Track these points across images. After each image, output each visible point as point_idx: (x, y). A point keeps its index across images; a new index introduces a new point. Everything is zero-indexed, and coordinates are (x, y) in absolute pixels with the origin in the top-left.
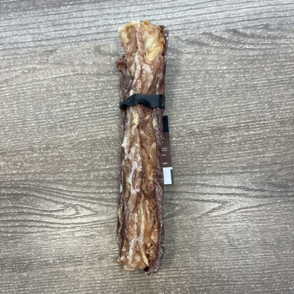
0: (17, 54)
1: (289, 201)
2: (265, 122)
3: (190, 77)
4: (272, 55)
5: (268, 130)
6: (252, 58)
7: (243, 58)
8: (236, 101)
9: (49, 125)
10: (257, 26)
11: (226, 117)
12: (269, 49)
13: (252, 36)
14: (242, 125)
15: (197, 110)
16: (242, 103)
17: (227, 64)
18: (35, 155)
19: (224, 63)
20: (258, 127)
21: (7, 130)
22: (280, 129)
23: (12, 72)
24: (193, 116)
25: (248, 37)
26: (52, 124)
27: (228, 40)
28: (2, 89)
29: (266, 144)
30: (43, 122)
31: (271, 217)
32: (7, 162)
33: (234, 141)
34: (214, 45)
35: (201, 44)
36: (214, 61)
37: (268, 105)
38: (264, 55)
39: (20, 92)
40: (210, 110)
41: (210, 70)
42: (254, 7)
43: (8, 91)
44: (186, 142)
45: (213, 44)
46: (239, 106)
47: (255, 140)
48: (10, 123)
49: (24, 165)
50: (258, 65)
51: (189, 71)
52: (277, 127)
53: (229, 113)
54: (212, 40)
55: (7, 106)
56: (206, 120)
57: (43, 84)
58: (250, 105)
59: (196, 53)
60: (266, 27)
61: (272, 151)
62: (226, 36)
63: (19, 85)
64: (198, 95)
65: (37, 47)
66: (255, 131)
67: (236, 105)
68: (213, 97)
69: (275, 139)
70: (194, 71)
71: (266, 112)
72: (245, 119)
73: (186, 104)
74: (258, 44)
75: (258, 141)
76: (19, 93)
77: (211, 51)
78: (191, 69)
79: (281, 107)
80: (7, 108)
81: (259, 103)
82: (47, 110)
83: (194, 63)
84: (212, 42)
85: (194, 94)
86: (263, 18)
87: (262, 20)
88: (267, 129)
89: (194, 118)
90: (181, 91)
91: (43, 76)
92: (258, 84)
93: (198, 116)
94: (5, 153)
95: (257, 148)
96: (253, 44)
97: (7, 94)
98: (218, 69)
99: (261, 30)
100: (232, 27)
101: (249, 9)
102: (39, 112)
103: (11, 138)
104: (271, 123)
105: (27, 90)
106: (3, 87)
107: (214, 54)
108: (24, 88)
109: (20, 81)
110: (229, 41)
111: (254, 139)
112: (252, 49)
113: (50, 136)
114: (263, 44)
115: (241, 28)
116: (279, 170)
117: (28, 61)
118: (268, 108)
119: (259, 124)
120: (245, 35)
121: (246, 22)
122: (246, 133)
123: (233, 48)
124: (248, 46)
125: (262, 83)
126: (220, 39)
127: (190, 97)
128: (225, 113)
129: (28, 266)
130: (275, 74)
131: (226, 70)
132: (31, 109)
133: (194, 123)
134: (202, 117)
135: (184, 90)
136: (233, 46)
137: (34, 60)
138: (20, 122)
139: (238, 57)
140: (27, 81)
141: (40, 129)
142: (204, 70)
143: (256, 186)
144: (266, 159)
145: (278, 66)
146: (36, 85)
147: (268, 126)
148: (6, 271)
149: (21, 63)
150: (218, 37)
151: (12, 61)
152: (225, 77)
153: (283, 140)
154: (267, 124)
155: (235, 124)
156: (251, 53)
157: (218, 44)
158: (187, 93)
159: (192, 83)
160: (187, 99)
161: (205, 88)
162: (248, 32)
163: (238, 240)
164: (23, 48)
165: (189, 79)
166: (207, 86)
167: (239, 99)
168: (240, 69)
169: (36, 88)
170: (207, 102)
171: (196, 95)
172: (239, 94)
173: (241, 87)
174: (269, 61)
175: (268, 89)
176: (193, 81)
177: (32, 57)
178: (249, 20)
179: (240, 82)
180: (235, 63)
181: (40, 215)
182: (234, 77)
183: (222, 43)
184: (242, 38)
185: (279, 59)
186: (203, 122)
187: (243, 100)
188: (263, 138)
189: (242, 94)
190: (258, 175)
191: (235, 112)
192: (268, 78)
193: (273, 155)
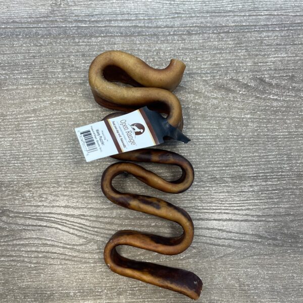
0: (47, 84)
1: (299, 251)
2: (283, 174)
3: (214, 122)
4: (294, 107)
5: (285, 182)
6: (275, 109)
7: (267, 108)
8: (257, 151)
9: (75, 160)
10: (283, 76)
11: (247, 165)
12: (292, 101)
13: (277, 86)
14: (261, 175)
15: (219, 156)
16: (263, 153)
17: (251, 113)
18: (60, 189)
19: (248, 111)
20: (275, 178)
21: (34, 161)
22: (296, 181)
23: (41, 102)
24: (215, 162)
25: (273, 87)
26: (78, 158)
27: (254, 88)
28: (30, 119)
29: (281, 195)
30: (70, 156)
31: (281, 266)
32: (33, 193)
33: (251, 190)
34: (241, 93)
35: (228, 90)
36: (239, 109)
37: (287, 157)
38: (287, 107)
39: (47, 123)
40: (231, 158)
41: (234, 118)
43: (35, 122)
44: (207, 187)
45: (240, 91)
46: (259, 156)
47: (272, 190)
48: (36, 155)
50: (281, 117)
51: (214, 116)
52: (294, 180)
53: (250, 162)
54: (239, 87)
55: (34, 137)
57: (70, 118)
58: (270, 155)
59: (223, 99)
60: (292, 78)
61: (286, 202)
62: (252, 84)
63: (47, 116)
64: (221, 141)
65: (66, 78)
66: (272, 182)
67: (257, 155)
68: (235, 145)
69: (290, 191)
70: (219, 117)
71: (284, 164)
72: (264, 169)
73: (209, 149)
74: (283, 96)
75: (274, 192)
76: (47, 125)
77: (237, 98)
78: (216, 114)
79: (298, 160)
80: (34, 139)
81: (278, 154)
82: (74, 144)
83: (220, 109)
84: (239, 89)
85: (218, 140)
86: (290, 69)
87: (287, 71)
88: (284, 180)
89: (216, 164)
90: (205, 136)
91: (71, 109)
92: (279, 135)
93: (220, 162)
95: (272, 199)
96: (277, 95)
97: (35, 125)
98: (243, 117)
99: (286, 81)
100: (259, 75)
101: (276, 59)
102: (66, 146)
103: (37, 170)
104: (288, 175)
105: (55, 122)
106: (31, 117)
107: (239, 102)
108: (52, 120)
109: (49, 112)
111: (270, 189)
112: (276, 99)
113: (76, 171)
114: (287, 95)
115: (268, 77)
116: (292, 221)
117: (56, 92)
118: (287, 160)
119: (277, 175)
120: (270, 85)
121: (273, 72)
122: (264, 183)
123: (258, 97)
124: (273, 96)
125: (282, 135)
126: (246, 86)
127: (213, 143)
128: (246, 162)
130: (296, 127)
131: (250, 118)
132: (58, 142)
133: (215, 169)
134: (224, 163)
135: (208, 136)
136: (258, 95)
137: (63, 92)
138: (46, 154)
139: (262, 107)
140: (55, 112)
141: (66, 163)
142: (228, 117)
143: (269, 235)
144: (281, 210)
145: (299, 119)
146: (64, 118)
147: (285, 178)
149: (50, 94)
150: (246, 84)
151: (40, 91)
152: (248, 126)
153: (297, 192)
154: (284, 175)
155: (254, 174)
156: (275, 104)
157: (244, 92)
158: (211, 139)
159: (216, 129)
160: (211, 144)
161: (229, 136)
162: (274, 82)
164: (52, 78)
165: (213, 125)
166: (230, 133)
167: (260, 149)
168: (263, 119)
169: (63, 121)
170: (230, 149)
171: (219, 141)
172: (260, 143)
173: (262, 137)
174: (291, 113)
175: (288, 141)
176: (217, 128)
177: (61, 88)
178: (276, 70)
179: (262, 132)
180: (258, 113)
181: (64, 248)
182: (257, 127)
183: (248, 91)
184: (267, 88)
185: (301, 112)
186: (224, 168)
187: (264, 150)
188: (279, 189)
189: (263, 144)
190: (272, 224)
191: (254, 162)
192: (289, 130)
193: (287, 206)
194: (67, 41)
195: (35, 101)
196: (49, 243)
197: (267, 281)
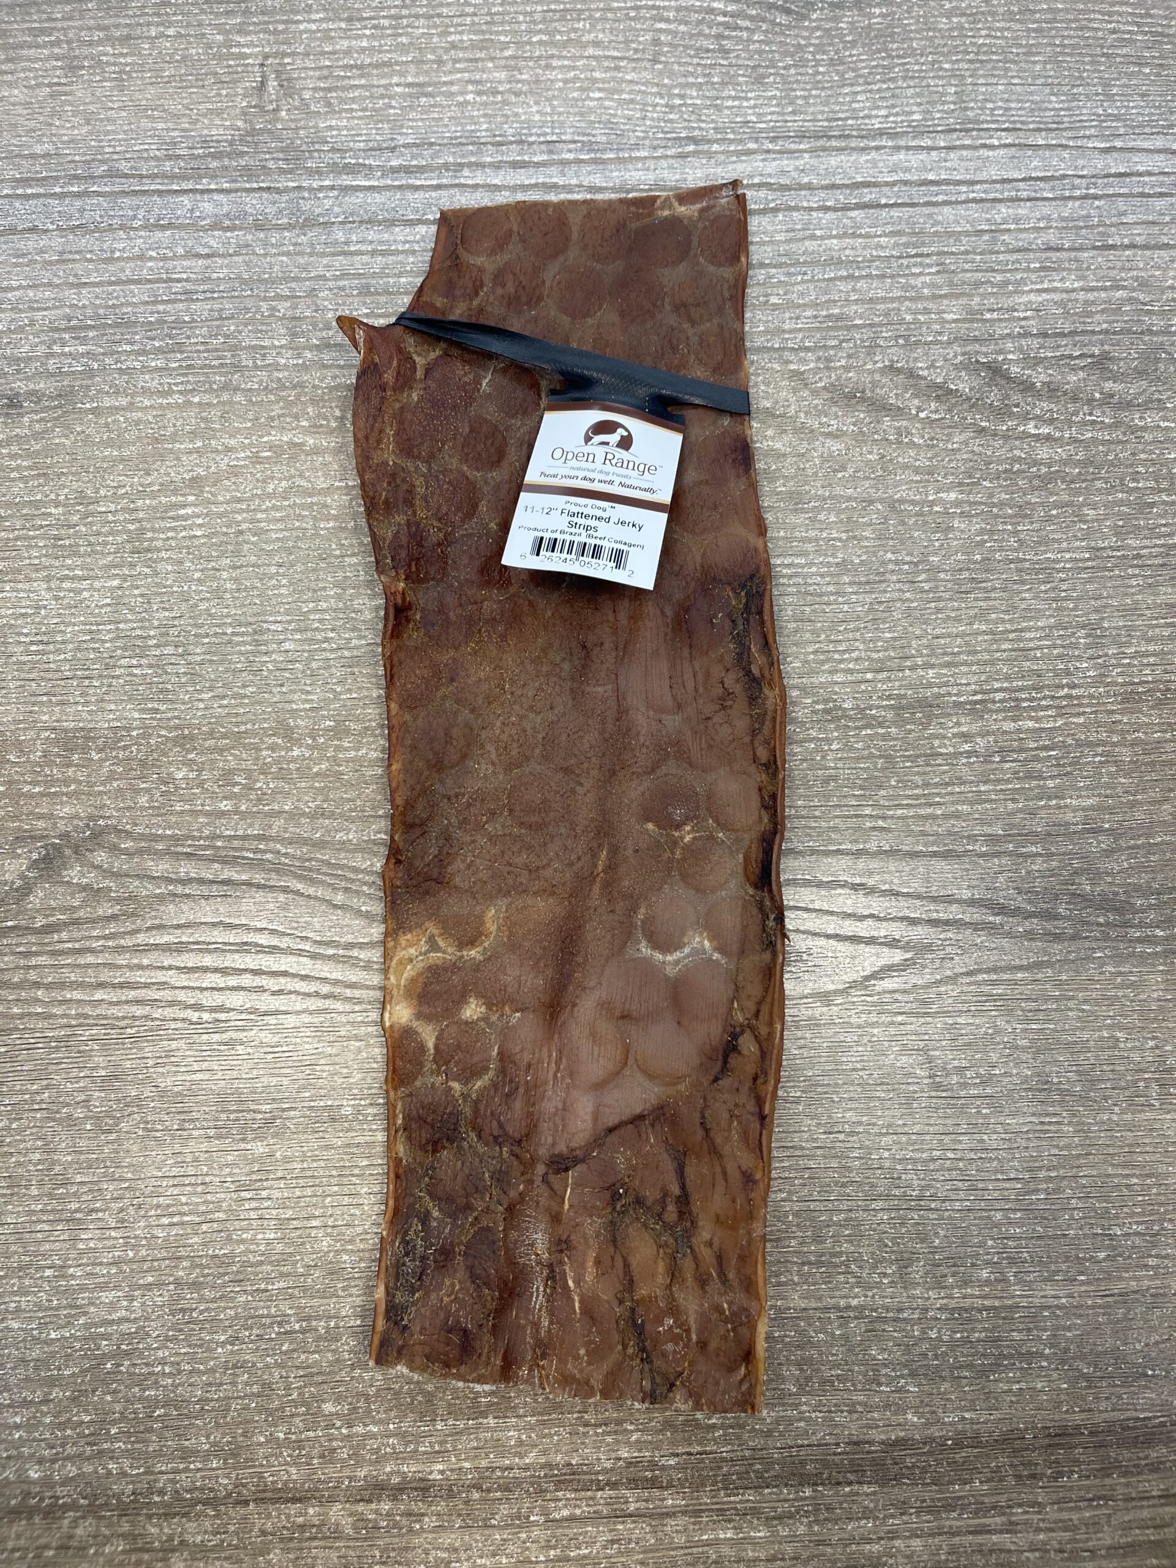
0: (236, 389)
1: (1133, 955)
2: (1074, 692)
3: (833, 519)
4: (1112, 464)
5: (1081, 720)
6: (1044, 470)
7: (1017, 467)
8: (982, 616)
9: (346, 653)
10: (1071, 357)
11: (948, 665)
12: (1104, 442)
13: (1052, 391)
14: (999, 696)
15: (851, 636)
16: (1003, 621)
17: (960, 484)
18: (296, 752)
19: (951, 478)
20: (1048, 707)
21: (198, 658)
22: (1118, 717)
23: (217, 451)
24: (836, 656)
25: (1038, 395)
26: (356, 647)
27: (969, 399)
28: (182, 512)
29: (1070, 764)
30: (326, 640)
31: (1071, 1004)
32: (200, 771)
33: (967, 747)
34: (922, 415)
35: (880, 407)
36: (917, 471)
37: (1088, 636)
38: (1085, 463)
39: (244, 526)
40: (894, 639)
41: (901, 501)
42: (1067, 291)
43: (200, 521)
44: (811, 740)
45: (920, 409)
46: (992, 632)
47: (1036, 749)
48: (207, 636)
49: (259, 785)
50: (1066, 498)
51: (831, 497)
52: (1113, 712)
53: (959, 653)
54: (915, 396)
55: (197, 575)
56: (878, 671)
57: (325, 506)
58: (1029, 629)
59: (860, 438)
60: (1101, 364)
61: (1087, 788)
62: (963, 385)
63: (239, 500)
64: (860, 583)
65: (305, 367)
66: (1037, 720)
67: (984, 627)
68: (908, 595)
69: (1100, 750)
70: (849, 499)
71: (1079, 658)
72: (1007, 678)
73: (814, 611)
74: (1070, 423)
75: (1044, 754)
76: (241, 532)
77: (909, 433)
78: (838, 491)
79: (1129, 644)
80: (199, 580)
81: (1059, 626)
82: (339, 597)
83: (851, 471)
84: (916, 402)
85: (846, 579)
86: (1093, 332)
87: (1086, 339)
88: (1079, 714)
89: (841, 661)
90: (803, 567)
91: (326, 476)
92: (1058, 561)
93: (854, 655)
94: (192, 738)
95: (1040, 777)
96: (1051, 421)
97: (199, 533)
98: (931, 498)
99: (1081, 374)
100: (986, 355)
101: (1045, 296)
102: (311, 605)
103: (211, 689)
104: (1091, 696)
105: (269, 521)
106: (184, 506)
107: (919, 446)
108: (259, 516)
109: (247, 487)
110: (974, 404)
111: (1032, 745)
112: (1048, 438)
113: (350, 691)
114: (1084, 423)
115: (1017, 361)
116: (1109, 853)
117: (272, 419)
118: (1088, 646)
119: (1053, 697)
120: (1027, 387)
121: (1035, 343)
122: (1009, 726)
123: (984, 429)
124: (1036, 427)
125: (1071, 560)
126: (943, 393)
127: (831, 588)
128: (945, 654)
129: (269, 1122)
130: (1118, 532)
131: (957, 503)
132: (283, 591)
133: (839, 677)
134: (869, 659)
135: (812, 564)
136: (983, 424)
137: (297, 418)
138: (243, 634)
139: (999, 462)
140: (270, 488)
141: (314, 665)
142: (881, 500)
143: (1030, 901)
144: (1069, 816)
145: (1129, 504)
146: (302, 506)
147: (1079, 705)
148: (195, 1133)
149: (249, 425)
150: (938, 387)
151: (215, 413)
152: (950, 529)
153: (1126, 754)
154: (1078, 697)
155: (975, 693)
156: (1043, 453)
157: (936, 411)
158: (822, 576)
159: (840, 540)
160: (821, 595)
161: (884, 563)
162: (1039, 377)
163: (960, 1070)
164: (256, 367)
165: (829, 526)
166: (889, 555)
167: (993, 609)
168: (1001, 505)
169: (299, 518)
170: (888, 610)
171: (850, 584)
172: (994, 589)
173: (1001, 565)
174: (1099, 484)
175: (1090, 581)
176: (844, 536)
177: (289, 404)
178: (1045, 335)
179: (1001, 549)
180: (986, 484)
181: (314, 956)
182: (981, 532)
183: (950, 410)
184: (1016, 398)
185: (1134, 480)
186: (869, 676)
187: (1007, 612)
188: (1064, 745)
189: (1004, 590)
190: (1038, 865)
191: (976, 652)
192: (1093, 544)
193: (1091, 801)
194: (303, 239)
195: (197, 451)
196: (263, 939)
197: (1024, 1057)
